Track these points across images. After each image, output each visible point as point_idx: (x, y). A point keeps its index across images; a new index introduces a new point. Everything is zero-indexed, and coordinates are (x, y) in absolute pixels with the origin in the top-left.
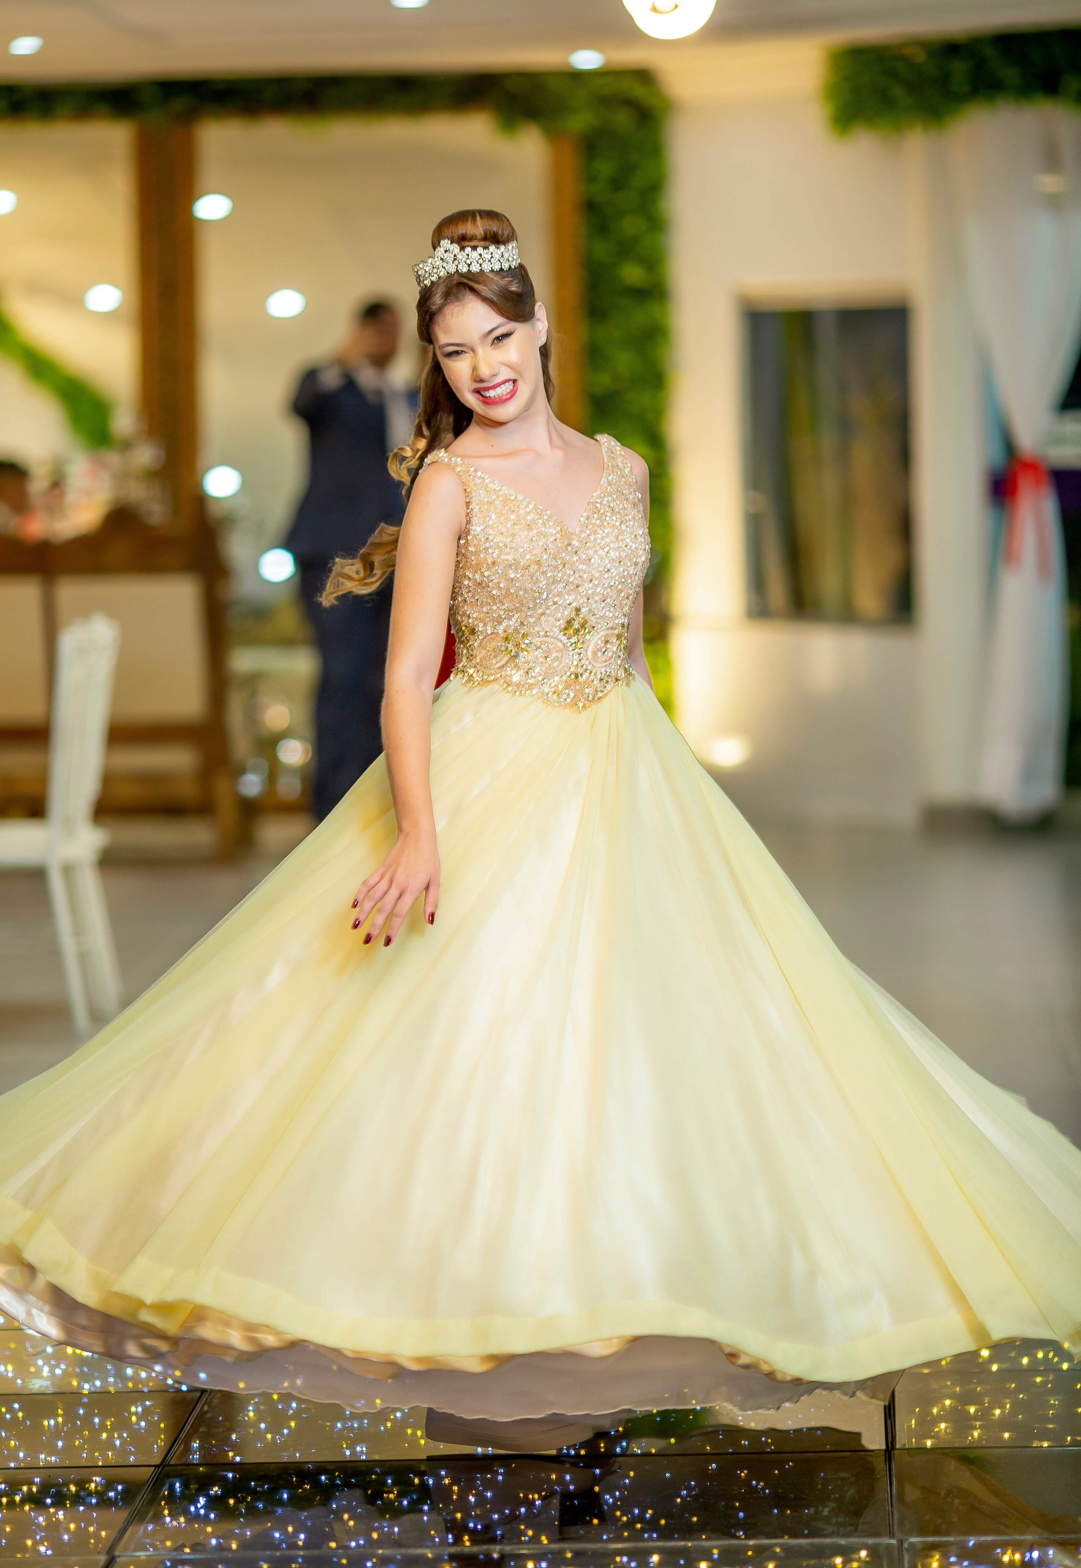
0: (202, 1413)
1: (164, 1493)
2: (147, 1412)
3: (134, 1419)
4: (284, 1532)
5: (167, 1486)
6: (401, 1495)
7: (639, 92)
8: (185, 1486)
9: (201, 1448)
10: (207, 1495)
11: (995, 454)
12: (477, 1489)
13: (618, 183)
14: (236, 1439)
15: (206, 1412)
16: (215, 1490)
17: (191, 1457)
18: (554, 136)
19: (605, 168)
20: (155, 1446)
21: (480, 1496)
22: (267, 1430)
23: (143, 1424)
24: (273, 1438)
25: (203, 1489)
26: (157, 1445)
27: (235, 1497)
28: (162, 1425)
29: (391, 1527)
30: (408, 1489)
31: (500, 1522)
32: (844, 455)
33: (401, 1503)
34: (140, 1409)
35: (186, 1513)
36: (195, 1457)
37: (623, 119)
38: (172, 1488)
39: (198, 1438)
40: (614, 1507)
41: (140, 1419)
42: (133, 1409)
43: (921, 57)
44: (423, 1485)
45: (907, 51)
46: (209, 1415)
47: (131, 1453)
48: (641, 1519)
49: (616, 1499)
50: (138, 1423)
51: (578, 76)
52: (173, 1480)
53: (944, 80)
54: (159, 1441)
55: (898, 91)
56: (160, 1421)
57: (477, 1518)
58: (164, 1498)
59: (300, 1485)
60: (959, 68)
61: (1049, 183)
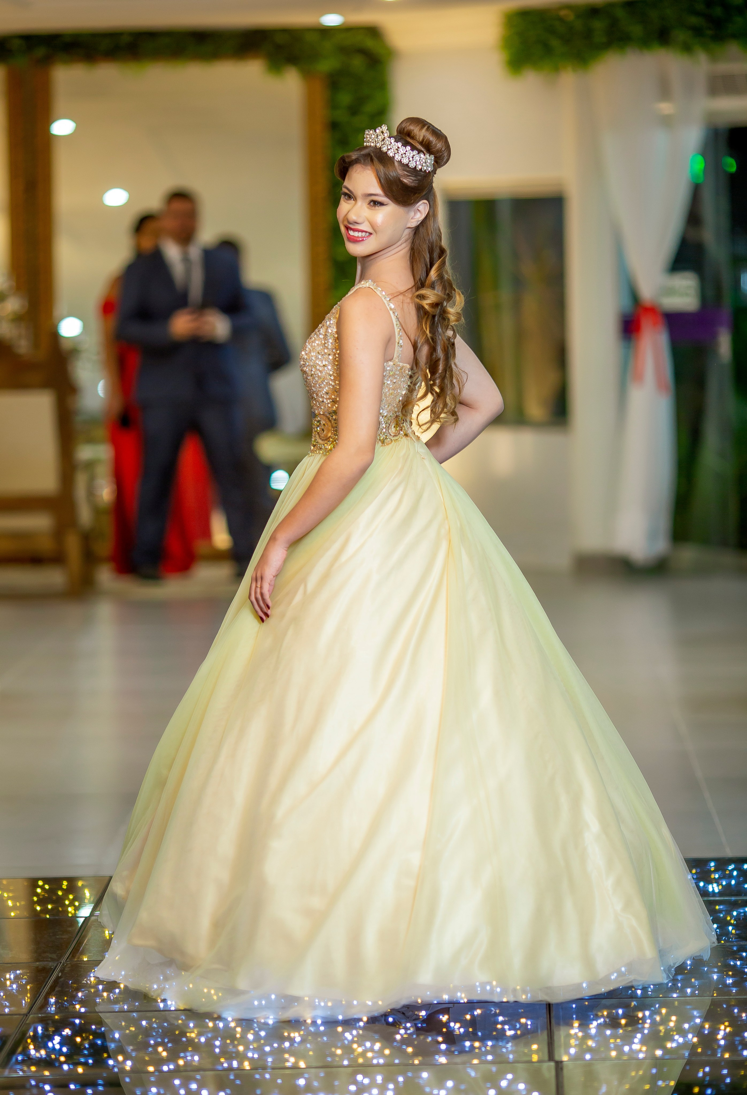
0: (58, 978)
1: (30, 1034)
2: (17, 978)
3: (8, 983)
4: (116, 1060)
5: (32, 1029)
6: (200, 1035)
7: (369, 43)
8: (45, 1029)
9: (56, 1003)
10: (61, 1035)
11: (626, 303)
12: (254, 1030)
13: (354, 110)
14: (81, 996)
15: (61, 977)
16: (67, 1032)
17: (49, 1009)
18: (307, 75)
19: (345, 98)
20: (24, 1002)
21: (256, 1034)
22: (104, 990)
23: (14, 986)
24: (108, 995)
25: (58, 1031)
26: (25, 1001)
27: (81, 1036)
28: (28, 987)
29: (192, 1056)
30: (204, 1030)
31: (271, 1053)
32: (517, 304)
33: (199, 1040)
34: (12, 976)
35: (46, 1047)
36: (52, 1009)
37: (358, 63)
38: (35, 1031)
39: (54, 996)
40: (353, 1042)
41: (12, 983)
42: (8, 976)
43: (570, 16)
44: (216, 1028)
45: (563, 13)
46: (62, 980)
47: (6, 1006)
48: (372, 1050)
49: (353, 1037)
50: (11, 986)
51: (326, 32)
52: (36, 1025)
53: (588, 34)
54: (26, 998)
55: (555, 43)
56: (27, 983)
57: (254, 1050)
58: (30, 1037)
59: (127, 1027)
60: (599, 25)
61: (666, 108)
